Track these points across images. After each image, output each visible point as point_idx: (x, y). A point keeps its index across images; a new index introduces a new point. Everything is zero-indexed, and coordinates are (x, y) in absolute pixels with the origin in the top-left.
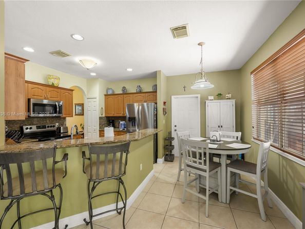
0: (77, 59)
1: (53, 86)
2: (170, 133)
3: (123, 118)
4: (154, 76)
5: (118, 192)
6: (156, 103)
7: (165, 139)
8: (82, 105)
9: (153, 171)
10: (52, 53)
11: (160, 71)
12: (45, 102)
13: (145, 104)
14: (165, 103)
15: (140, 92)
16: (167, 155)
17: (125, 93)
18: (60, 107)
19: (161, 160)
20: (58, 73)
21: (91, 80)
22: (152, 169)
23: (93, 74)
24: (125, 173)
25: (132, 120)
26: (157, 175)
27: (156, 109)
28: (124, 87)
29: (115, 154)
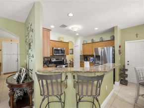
0: (70, 28)
1: (61, 42)
2: (124, 66)
3: (92, 56)
4: (112, 30)
5: (93, 103)
6: (114, 47)
7: (120, 70)
8: (72, 50)
9: (113, 90)
10: (60, 27)
11: (117, 26)
12: (59, 49)
13: (105, 48)
14: (120, 46)
15: (102, 41)
16: (122, 80)
17: (93, 42)
18: (64, 51)
19: (117, 83)
20: (63, 36)
21: (76, 37)
22: (113, 89)
23: (77, 34)
24: (99, 94)
25: (98, 57)
26: (116, 93)
27: (114, 51)
28: (92, 39)
29: (93, 82)
